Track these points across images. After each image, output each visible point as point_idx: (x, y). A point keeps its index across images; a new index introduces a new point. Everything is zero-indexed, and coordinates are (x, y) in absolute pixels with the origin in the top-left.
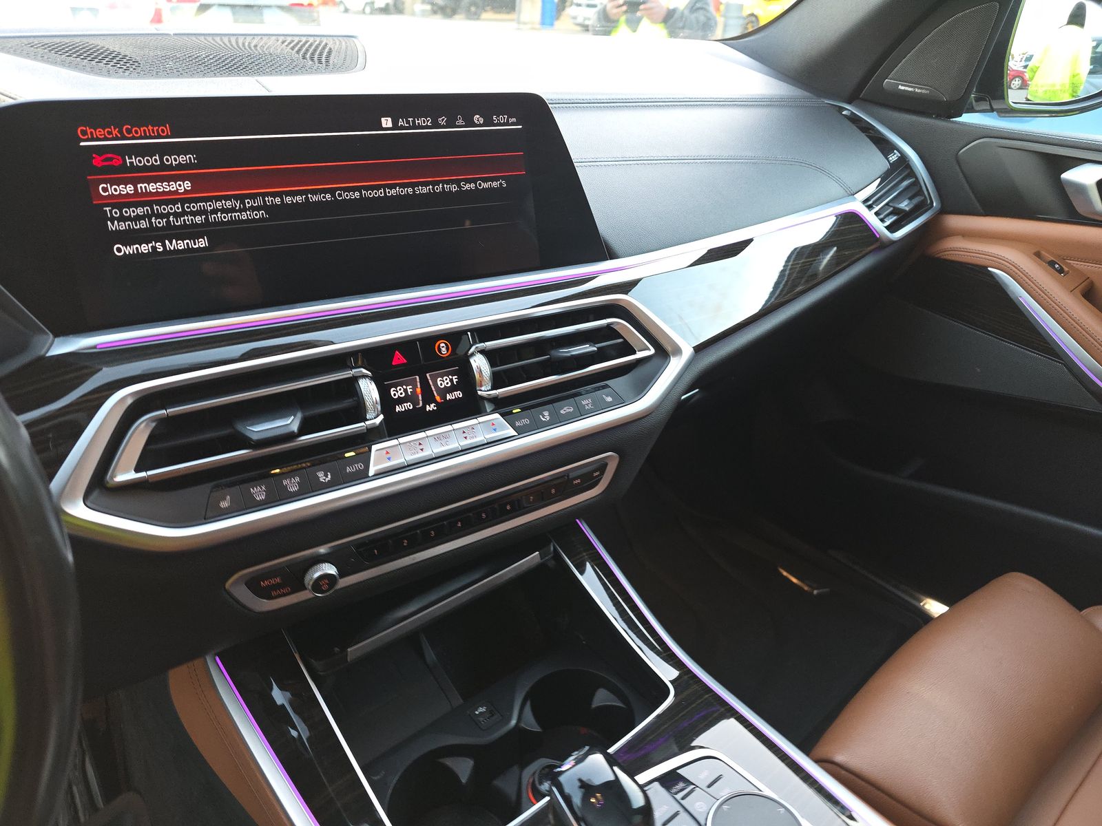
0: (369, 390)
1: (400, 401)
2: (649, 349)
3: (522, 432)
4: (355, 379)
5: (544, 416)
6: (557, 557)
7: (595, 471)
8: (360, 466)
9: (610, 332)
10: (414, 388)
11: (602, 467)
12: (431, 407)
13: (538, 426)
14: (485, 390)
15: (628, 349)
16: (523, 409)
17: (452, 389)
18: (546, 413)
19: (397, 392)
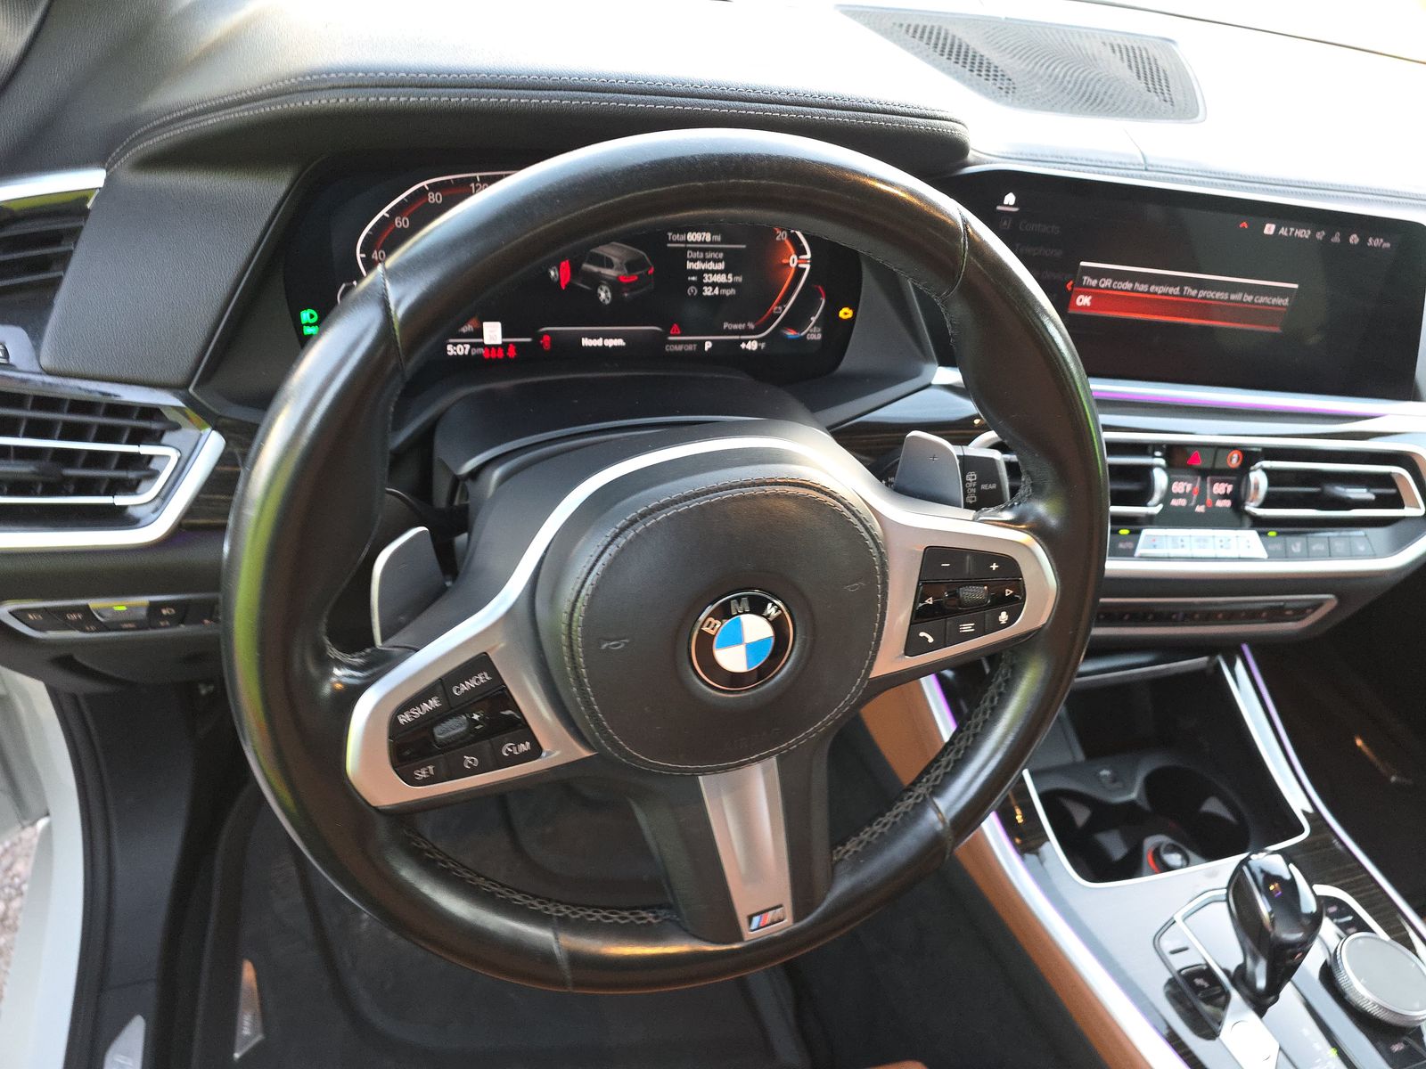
0: (1160, 479)
1: (1178, 496)
2: (1418, 507)
3: (1272, 556)
4: (1150, 468)
5: (1295, 546)
6: (1218, 667)
7: (1309, 608)
8: (1130, 545)
9: (1387, 480)
10: (1193, 487)
11: (1317, 605)
12: (1200, 509)
13: (1287, 556)
14: (1251, 507)
15: (1397, 502)
16: (1279, 534)
17: (1225, 496)
18: (1299, 545)
19: (1178, 487)
